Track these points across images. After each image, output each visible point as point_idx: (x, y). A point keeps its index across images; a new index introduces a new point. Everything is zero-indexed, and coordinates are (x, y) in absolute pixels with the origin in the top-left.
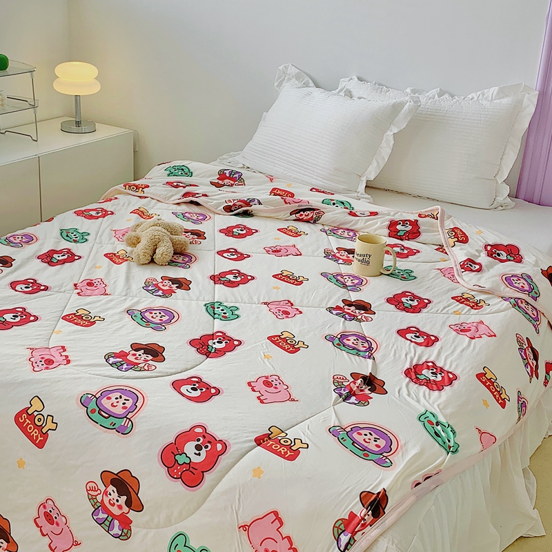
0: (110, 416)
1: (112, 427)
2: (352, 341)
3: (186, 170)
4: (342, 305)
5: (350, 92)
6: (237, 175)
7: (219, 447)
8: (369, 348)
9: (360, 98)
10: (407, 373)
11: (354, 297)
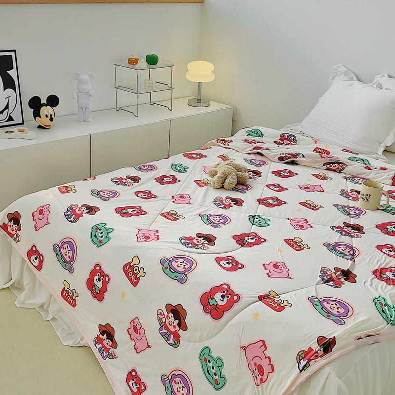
0: (175, 272)
1: (175, 278)
2: (342, 248)
3: (260, 133)
4: (342, 225)
5: (381, 84)
6: (293, 138)
7: (235, 298)
8: (353, 254)
9: (386, 89)
10: (375, 272)
11: (353, 221)
